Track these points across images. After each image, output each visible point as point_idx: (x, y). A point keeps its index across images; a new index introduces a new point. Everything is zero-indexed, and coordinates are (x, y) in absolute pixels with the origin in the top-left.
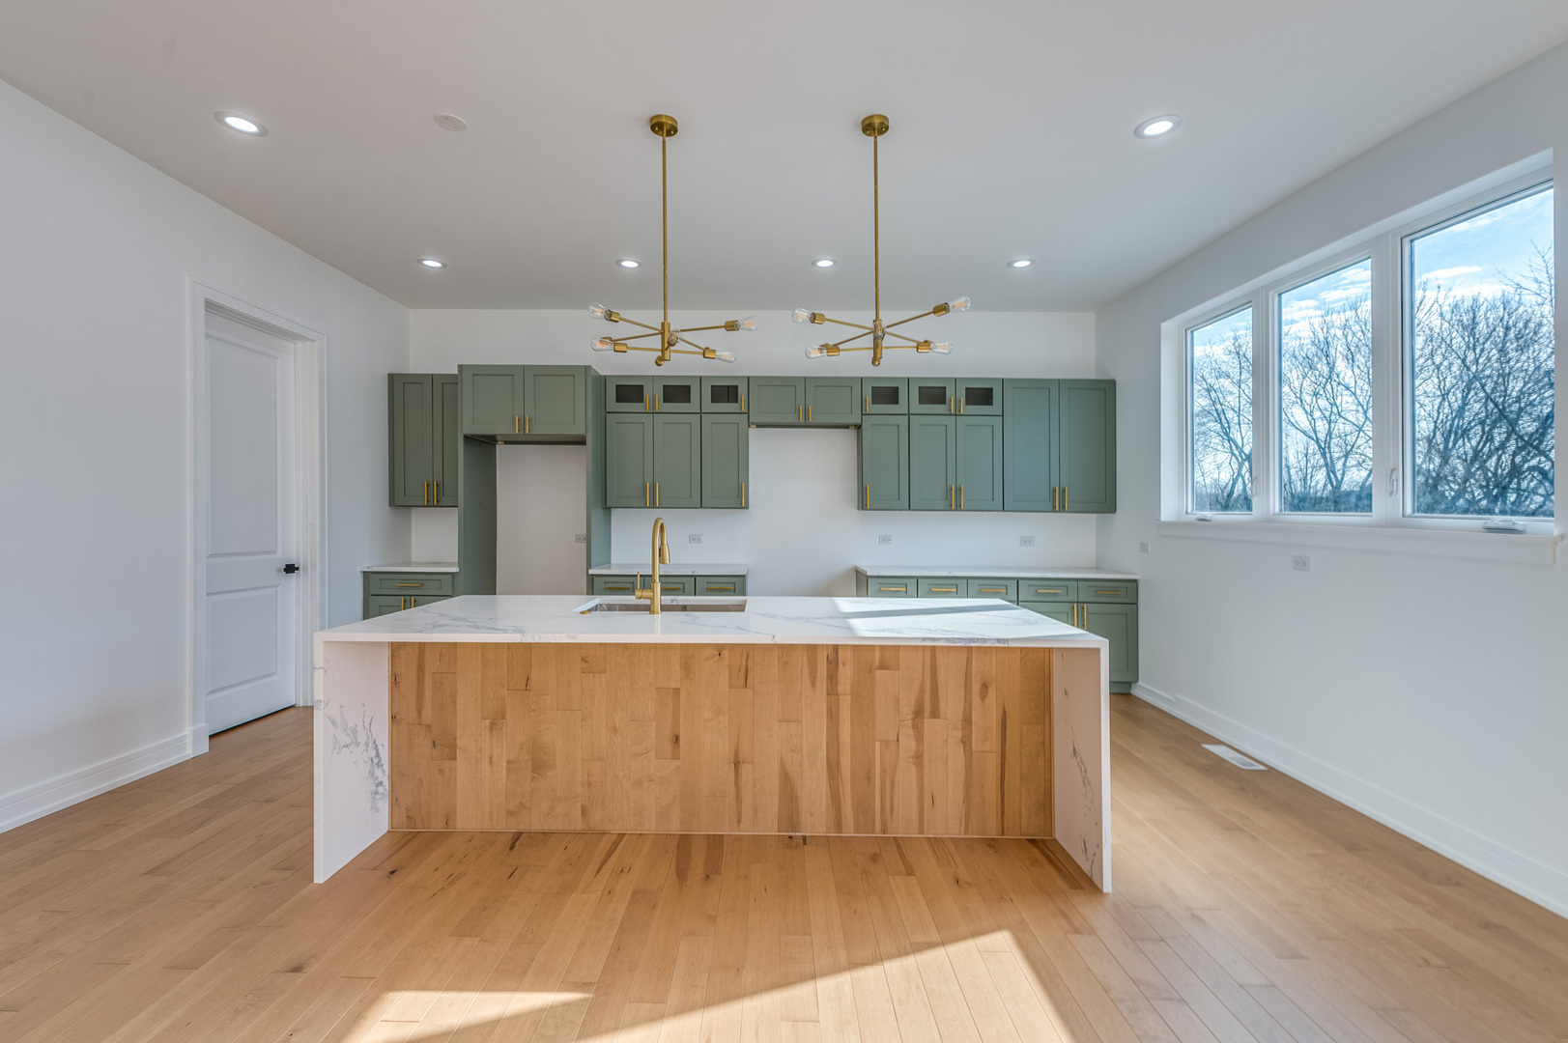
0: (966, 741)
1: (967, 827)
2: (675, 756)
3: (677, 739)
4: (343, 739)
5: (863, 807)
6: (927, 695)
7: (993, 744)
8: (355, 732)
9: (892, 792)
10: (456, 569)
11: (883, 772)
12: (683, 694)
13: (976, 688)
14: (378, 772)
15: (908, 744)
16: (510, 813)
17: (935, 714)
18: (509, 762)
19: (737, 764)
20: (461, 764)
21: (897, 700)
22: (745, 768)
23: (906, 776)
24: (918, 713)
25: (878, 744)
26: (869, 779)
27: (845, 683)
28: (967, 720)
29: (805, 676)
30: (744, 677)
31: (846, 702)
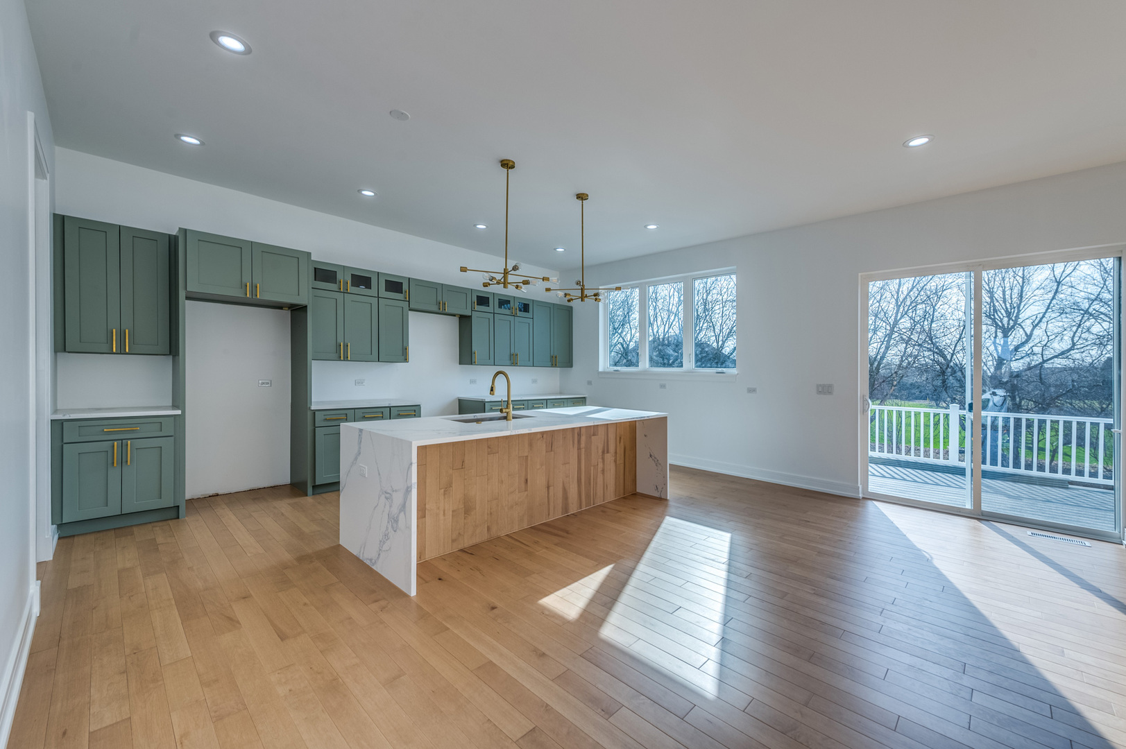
0: (615, 461)
1: (615, 494)
2: (526, 490)
3: (527, 480)
5: (588, 495)
6: (606, 444)
7: (622, 461)
9: (596, 486)
11: (593, 479)
12: (529, 458)
13: (618, 439)
15: (600, 465)
16: (454, 541)
17: (608, 452)
18: (453, 511)
19: (548, 487)
21: (598, 448)
22: (551, 488)
23: (600, 479)
24: (603, 452)
25: (592, 468)
26: (590, 482)
27: (583, 445)
28: (616, 452)
29: (571, 442)
30: (551, 447)
31: (583, 450)
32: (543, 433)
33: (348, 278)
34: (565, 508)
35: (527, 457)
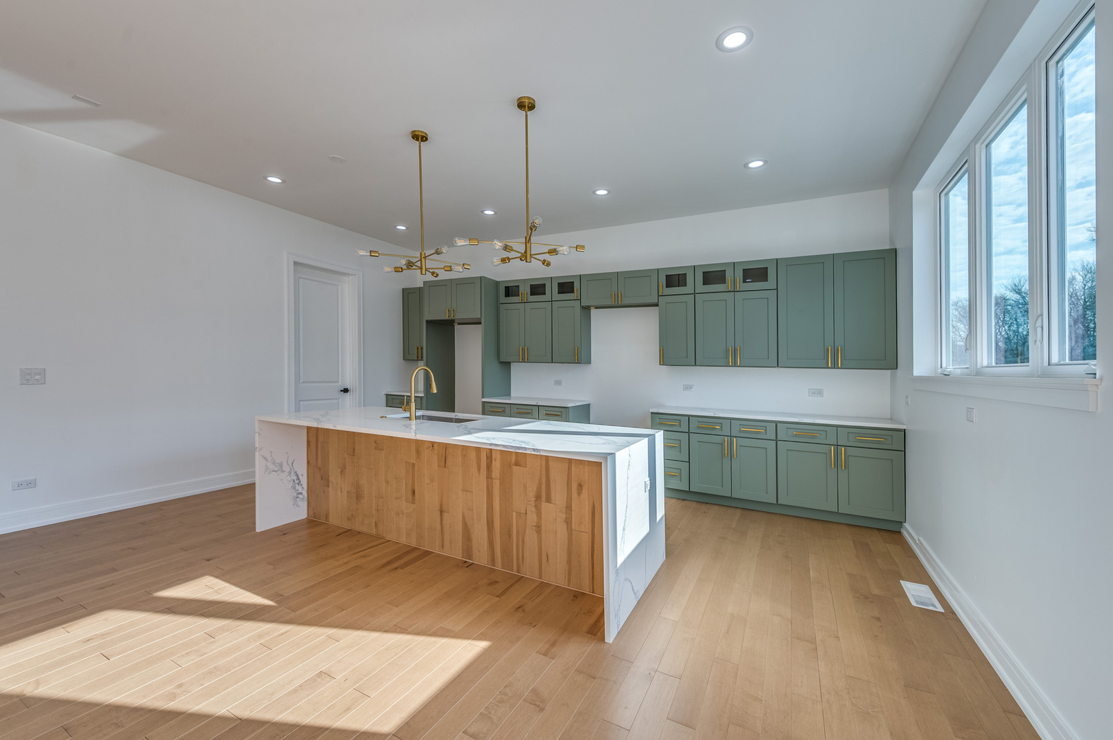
0: (568, 522)
1: (569, 581)
2: (413, 502)
3: (414, 492)
4: (272, 467)
5: (506, 551)
6: (544, 487)
7: (587, 526)
8: (281, 465)
9: (523, 547)
10: (422, 395)
11: (518, 533)
12: (416, 467)
13: (574, 486)
14: (298, 487)
15: (532, 517)
16: (349, 519)
17: (548, 500)
18: (348, 492)
19: (441, 512)
20: (331, 489)
21: (526, 487)
22: (445, 514)
23: (531, 537)
24: (538, 497)
25: (514, 514)
26: (510, 536)
27: (496, 473)
28: (569, 508)
29: (475, 465)
30: (444, 461)
31: (496, 484)
32: (433, 444)
33: (528, 290)
34: (468, 551)
35: (413, 464)
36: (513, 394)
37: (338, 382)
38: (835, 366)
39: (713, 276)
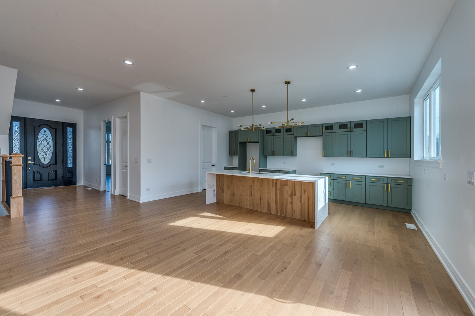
0: (301, 201)
1: (301, 217)
2: (252, 197)
3: (252, 194)
4: (209, 186)
5: (281, 210)
6: (293, 191)
7: (307, 202)
8: (211, 186)
9: (287, 208)
10: (237, 167)
11: (285, 204)
12: (253, 187)
13: (303, 191)
14: (214, 193)
15: (290, 200)
16: (230, 202)
17: (295, 195)
19: (261, 199)
20: (224, 194)
21: (288, 192)
22: (262, 200)
23: (289, 206)
24: (292, 194)
25: (284, 199)
26: (283, 205)
27: (278, 188)
28: (301, 197)
29: (272, 186)
30: (262, 185)
31: (278, 191)
33: (275, 131)
34: (269, 210)
35: (252, 186)
36: (267, 167)
37: (211, 163)
38: (388, 157)
39: (343, 126)
